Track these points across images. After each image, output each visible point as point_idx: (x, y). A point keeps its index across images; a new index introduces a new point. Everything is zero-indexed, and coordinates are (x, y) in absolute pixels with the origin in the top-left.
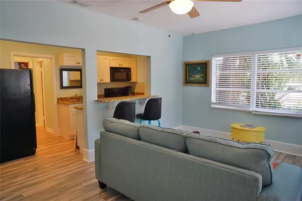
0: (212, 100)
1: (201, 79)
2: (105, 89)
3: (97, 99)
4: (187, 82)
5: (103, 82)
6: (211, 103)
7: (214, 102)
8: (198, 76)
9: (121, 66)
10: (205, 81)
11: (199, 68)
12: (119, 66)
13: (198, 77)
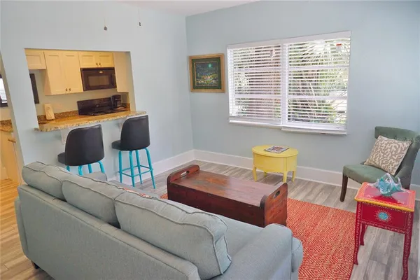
0: (230, 113)
1: (214, 81)
2: (78, 102)
3: (37, 126)
4: (196, 86)
5: (71, 92)
6: (229, 117)
7: (233, 115)
8: (209, 77)
9: (99, 66)
10: (219, 85)
11: (210, 66)
12: (96, 66)
13: (209, 79)
